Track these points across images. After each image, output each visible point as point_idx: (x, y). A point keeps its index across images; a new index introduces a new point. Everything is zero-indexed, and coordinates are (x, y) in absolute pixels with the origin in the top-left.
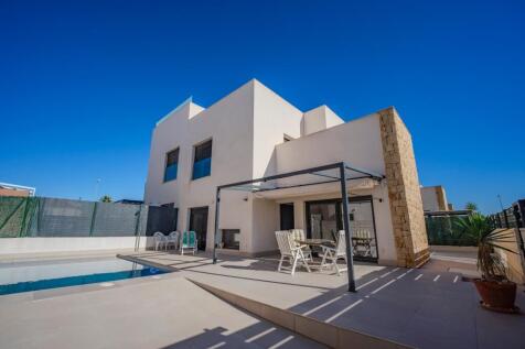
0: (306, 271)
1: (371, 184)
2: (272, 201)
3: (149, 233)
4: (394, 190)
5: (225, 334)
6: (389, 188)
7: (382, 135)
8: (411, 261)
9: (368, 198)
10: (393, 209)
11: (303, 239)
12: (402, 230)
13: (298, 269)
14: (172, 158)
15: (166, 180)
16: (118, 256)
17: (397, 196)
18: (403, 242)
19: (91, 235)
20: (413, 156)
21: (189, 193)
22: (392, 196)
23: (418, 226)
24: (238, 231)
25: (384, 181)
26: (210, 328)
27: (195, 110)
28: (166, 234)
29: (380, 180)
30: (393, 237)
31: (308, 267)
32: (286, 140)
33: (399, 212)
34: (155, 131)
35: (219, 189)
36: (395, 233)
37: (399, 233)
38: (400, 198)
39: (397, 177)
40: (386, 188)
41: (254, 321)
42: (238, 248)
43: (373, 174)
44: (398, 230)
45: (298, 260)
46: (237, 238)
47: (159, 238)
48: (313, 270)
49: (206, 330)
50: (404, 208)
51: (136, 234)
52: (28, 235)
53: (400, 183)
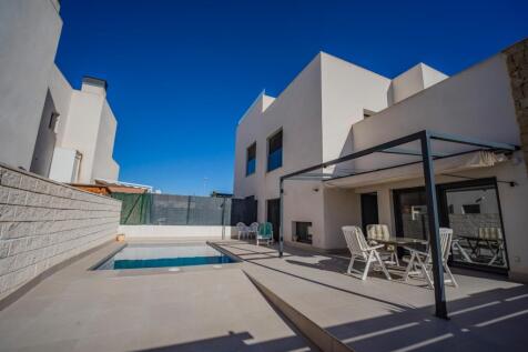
0: (385, 278)
1: (491, 160)
2: (350, 191)
3: (233, 224)
5: (248, 342)
7: (512, 84)
9: (489, 182)
11: (387, 238)
13: (372, 274)
14: (252, 152)
15: (247, 174)
16: (207, 243)
19: (187, 224)
21: (266, 186)
24: (310, 224)
25: (518, 154)
26: (236, 331)
27: (267, 101)
28: (248, 225)
29: (509, 153)
31: (387, 272)
32: (366, 116)
34: (238, 129)
35: (282, 179)
40: (523, 165)
41: (290, 333)
42: (310, 242)
43: (496, 145)
45: (373, 263)
46: (310, 231)
47: (241, 228)
48: (395, 277)
49: (231, 333)
51: (222, 224)
52: (145, 223)
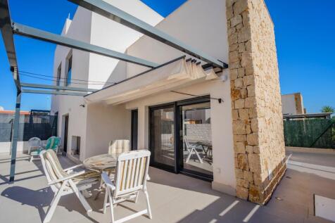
4: (238, 84)
6: (233, 81)
8: (255, 193)
10: (236, 113)
12: (246, 143)
17: (242, 93)
18: (246, 163)
20: (275, 48)
22: (235, 93)
23: (272, 136)
25: (226, 72)
30: (232, 154)
33: (244, 117)
36: (236, 147)
37: (241, 149)
38: (247, 95)
39: (244, 64)
40: (228, 82)
44: (241, 145)
50: (252, 111)
53: (248, 72)
